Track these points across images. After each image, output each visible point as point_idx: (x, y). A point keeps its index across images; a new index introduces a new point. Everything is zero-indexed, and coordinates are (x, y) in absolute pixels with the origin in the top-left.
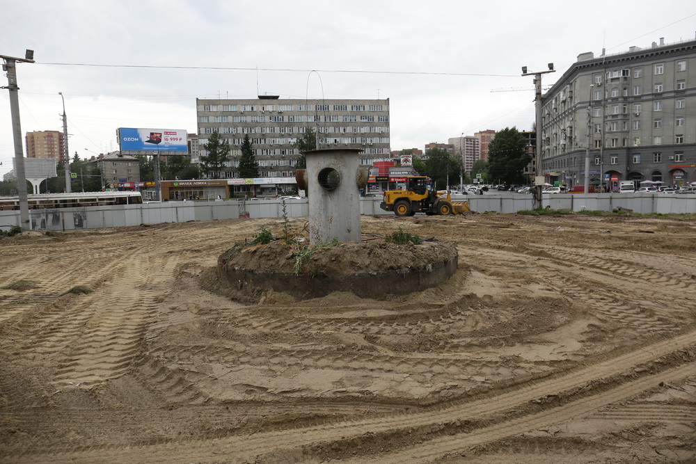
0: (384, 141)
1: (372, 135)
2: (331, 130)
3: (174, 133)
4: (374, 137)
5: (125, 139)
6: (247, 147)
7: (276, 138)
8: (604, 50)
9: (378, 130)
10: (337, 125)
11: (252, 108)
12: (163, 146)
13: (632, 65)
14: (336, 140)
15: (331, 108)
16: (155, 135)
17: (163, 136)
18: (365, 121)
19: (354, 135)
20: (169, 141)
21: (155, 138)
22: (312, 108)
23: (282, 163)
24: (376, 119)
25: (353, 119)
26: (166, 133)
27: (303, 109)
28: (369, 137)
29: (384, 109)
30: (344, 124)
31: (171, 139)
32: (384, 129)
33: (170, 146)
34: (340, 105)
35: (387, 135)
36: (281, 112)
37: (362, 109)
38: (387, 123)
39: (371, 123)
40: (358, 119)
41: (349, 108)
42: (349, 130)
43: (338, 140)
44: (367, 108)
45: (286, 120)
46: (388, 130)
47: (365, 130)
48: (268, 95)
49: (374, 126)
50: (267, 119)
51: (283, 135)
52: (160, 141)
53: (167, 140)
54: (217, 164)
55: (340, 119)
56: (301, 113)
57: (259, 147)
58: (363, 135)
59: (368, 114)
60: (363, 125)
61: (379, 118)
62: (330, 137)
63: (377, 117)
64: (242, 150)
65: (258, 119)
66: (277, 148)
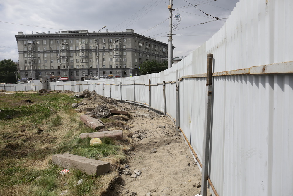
8: (33, 32)
13: (36, 39)
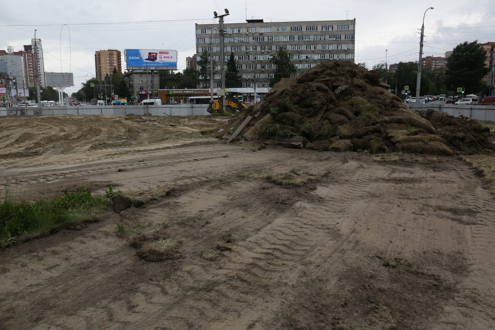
0: (349, 57)
1: (338, 52)
2: (303, 48)
3: (167, 53)
4: (340, 54)
5: (130, 58)
6: (232, 63)
7: (258, 55)
9: (344, 47)
10: (309, 44)
11: (239, 30)
12: (158, 63)
14: (307, 56)
15: (304, 29)
16: (152, 55)
17: (158, 55)
18: (333, 39)
19: (323, 52)
20: (163, 59)
21: (152, 57)
22: (288, 29)
23: (262, 76)
24: (343, 38)
25: (322, 38)
26: (161, 53)
27: (280, 30)
28: (336, 53)
29: (351, 28)
30: (315, 43)
31: (165, 57)
32: (350, 46)
33: (164, 63)
34: (312, 26)
35: (353, 52)
36: (262, 34)
37: (330, 29)
38: (352, 41)
39: (338, 42)
40: (327, 37)
41: (319, 29)
42: (319, 47)
43: (309, 56)
44: (335, 28)
45: (266, 39)
46: (354, 47)
47: (332, 47)
48: (254, 19)
49: (341, 43)
50: (251, 39)
51: (263, 53)
52: (156, 59)
53: (161, 58)
54: (207, 77)
55: (312, 38)
56: (279, 34)
57: (244, 63)
58: (330, 52)
59: (336, 33)
60: (330, 43)
61: (345, 36)
62: (303, 54)
63: (344, 36)
64: (228, 65)
65: (243, 39)
66: (258, 63)
